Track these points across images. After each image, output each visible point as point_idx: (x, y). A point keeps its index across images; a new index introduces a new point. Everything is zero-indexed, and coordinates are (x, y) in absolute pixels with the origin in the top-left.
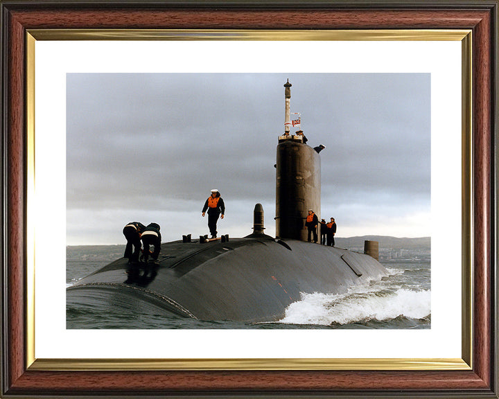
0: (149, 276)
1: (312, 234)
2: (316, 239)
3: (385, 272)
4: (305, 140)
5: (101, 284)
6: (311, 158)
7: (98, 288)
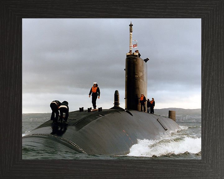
0: (63, 130)
1: (143, 107)
2: (145, 110)
3: (179, 128)
4: (139, 55)
5: (39, 134)
6: (143, 65)
7: (38, 137)
